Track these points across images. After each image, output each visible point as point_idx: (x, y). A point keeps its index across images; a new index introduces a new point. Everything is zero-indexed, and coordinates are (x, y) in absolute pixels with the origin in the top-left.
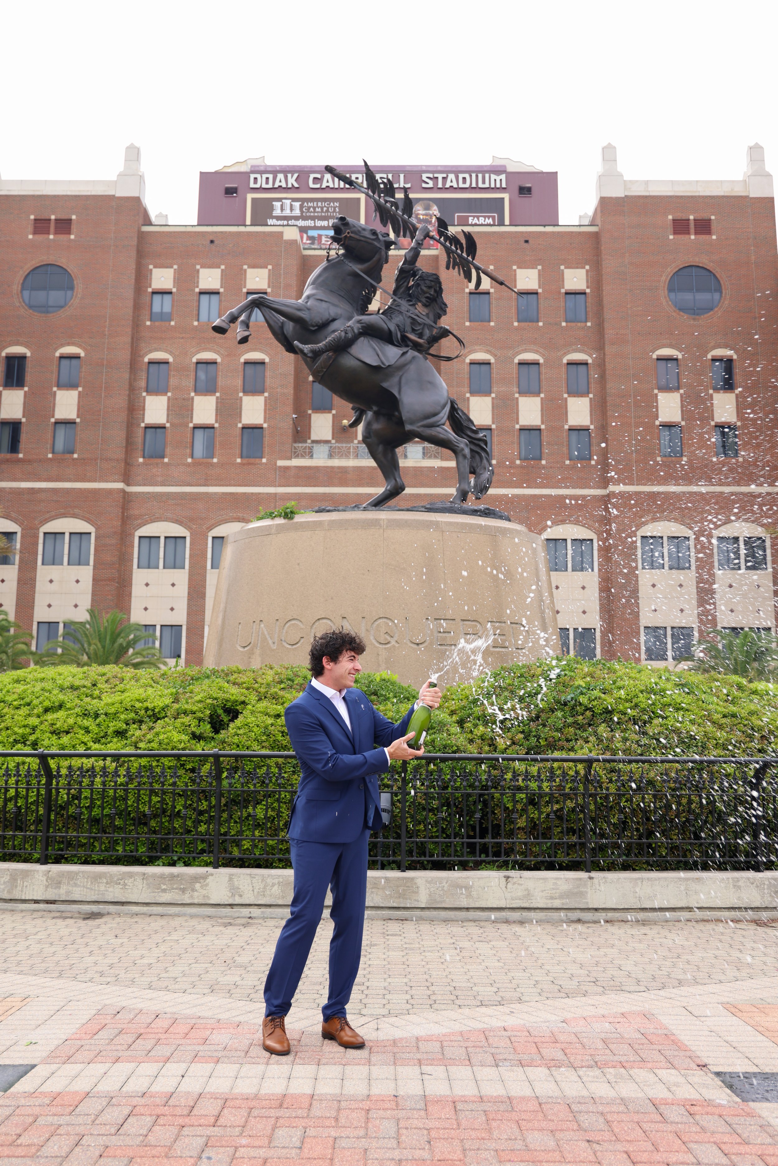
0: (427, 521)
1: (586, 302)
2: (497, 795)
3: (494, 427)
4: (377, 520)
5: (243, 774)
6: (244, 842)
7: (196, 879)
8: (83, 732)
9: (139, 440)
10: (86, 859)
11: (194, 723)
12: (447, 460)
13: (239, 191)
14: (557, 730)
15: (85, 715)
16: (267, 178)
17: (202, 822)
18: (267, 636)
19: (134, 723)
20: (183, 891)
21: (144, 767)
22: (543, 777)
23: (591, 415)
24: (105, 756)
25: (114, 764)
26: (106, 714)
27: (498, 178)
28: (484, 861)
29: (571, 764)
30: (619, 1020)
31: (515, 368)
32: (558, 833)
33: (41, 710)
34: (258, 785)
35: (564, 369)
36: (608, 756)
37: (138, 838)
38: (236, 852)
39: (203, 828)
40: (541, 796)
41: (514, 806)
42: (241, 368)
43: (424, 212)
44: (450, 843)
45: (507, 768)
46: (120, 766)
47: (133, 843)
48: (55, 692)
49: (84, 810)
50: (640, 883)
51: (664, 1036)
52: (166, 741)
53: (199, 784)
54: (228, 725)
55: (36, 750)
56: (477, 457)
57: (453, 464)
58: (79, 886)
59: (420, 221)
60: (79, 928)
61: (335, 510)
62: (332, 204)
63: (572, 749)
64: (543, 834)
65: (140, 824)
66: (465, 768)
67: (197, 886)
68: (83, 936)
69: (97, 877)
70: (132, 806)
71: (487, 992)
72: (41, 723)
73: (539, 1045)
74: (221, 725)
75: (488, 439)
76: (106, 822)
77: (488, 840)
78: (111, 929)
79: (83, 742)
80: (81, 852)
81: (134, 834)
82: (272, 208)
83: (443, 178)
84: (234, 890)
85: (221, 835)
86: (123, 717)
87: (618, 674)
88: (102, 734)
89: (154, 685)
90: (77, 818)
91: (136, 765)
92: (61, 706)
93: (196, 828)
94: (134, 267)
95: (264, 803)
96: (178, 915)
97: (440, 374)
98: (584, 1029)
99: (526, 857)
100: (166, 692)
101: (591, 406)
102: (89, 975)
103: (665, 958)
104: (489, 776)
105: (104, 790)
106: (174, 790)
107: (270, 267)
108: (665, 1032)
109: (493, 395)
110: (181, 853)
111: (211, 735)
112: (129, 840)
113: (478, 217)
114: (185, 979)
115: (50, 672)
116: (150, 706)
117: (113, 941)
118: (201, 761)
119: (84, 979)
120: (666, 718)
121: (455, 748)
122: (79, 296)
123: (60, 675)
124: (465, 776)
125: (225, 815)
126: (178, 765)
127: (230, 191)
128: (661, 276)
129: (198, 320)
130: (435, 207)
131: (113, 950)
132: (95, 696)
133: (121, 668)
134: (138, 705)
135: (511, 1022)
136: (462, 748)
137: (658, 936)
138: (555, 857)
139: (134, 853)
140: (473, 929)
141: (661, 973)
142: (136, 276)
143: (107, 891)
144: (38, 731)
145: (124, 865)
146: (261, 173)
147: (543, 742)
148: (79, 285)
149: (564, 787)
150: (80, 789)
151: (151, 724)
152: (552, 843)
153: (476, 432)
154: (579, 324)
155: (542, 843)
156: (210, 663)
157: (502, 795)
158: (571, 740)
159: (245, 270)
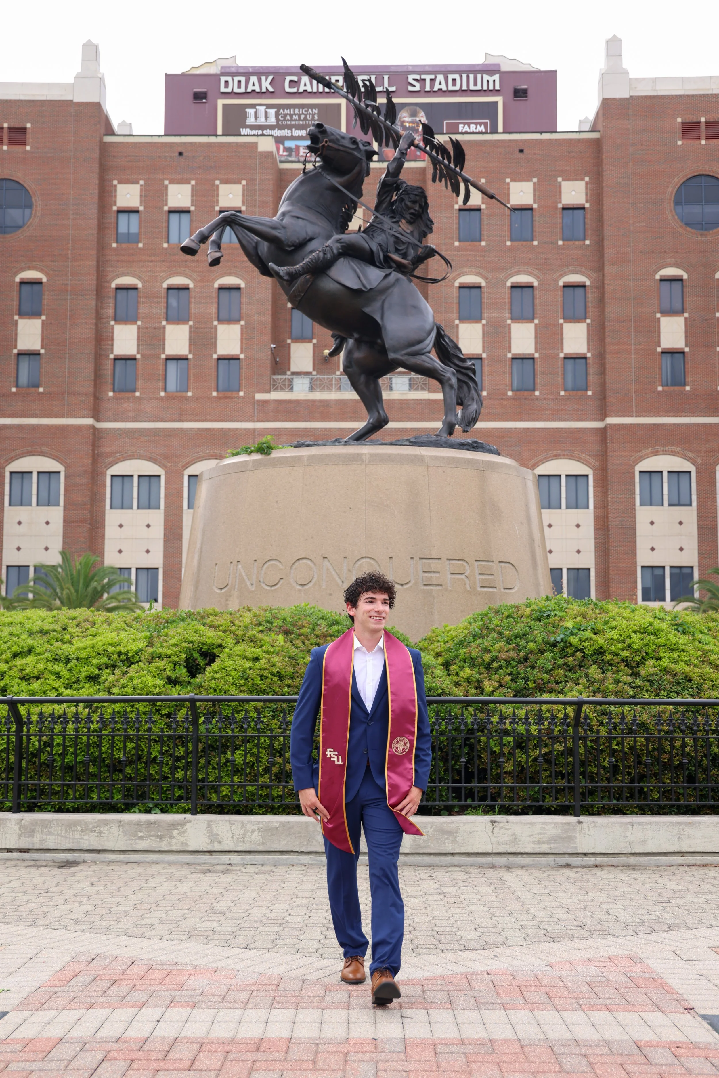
0: (411, 455)
1: (584, 218)
2: (483, 739)
3: (484, 356)
4: (358, 454)
5: (220, 718)
6: (223, 788)
7: (174, 825)
8: (54, 677)
9: (108, 372)
10: (60, 807)
11: (169, 667)
12: (434, 392)
13: (209, 96)
14: (546, 673)
15: (56, 660)
16: (239, 82)
17: (179, 768)
18: (245, 578)
19: (107, 668)
20: (161, 838)
21: (118, 712)
22: (531, 720)
23: (588, 342)
24: (77, 702)
25: (87, 710)
26: (77, 659)
27: (491, 79)
28: (470, 806)
29: (561, 707)
30: (605, 964)
31: (508, 291)
32: (547, 777)
33: (9, 655)
34: (236, 730)
35: (560, 293)
36: (598, 698)
37: (114, 785)
38: (214, 799)
39: (180, 774)
40: (529, 739)
41: (501, 749)
42: (214, 294)
43: (410, 119)
44: (435, 787)
45: (494, 711)
46: (94, 712)
47: (108, 791)
48: (24, 636)
49: (56, 757)
50: (630, 828)
51: (651, 980)
52: (140, 685)
53: (175, 730)
54: (204, 669)
55: (5, 696)
56: (465, 387)
57: (440, 396)
58: (54, 834)
59: (405, 128)
60: (54, 876)
61: (314, 445)
62: (310, 111)
63: (561, 692)
64: (530, 778)
65: (115, 770)
66: (450, 712)
67: (175, 833)
68: (57, 884)
69: (71, 826)
70: (106, 752)
71: (470, 936)
72: (10, 668)
73: (523, 988)
74: (197, 669)
75: (477, 368)
76: (80, 769)
77: (474, 784)
78: (87, 877)
79: (54, 688)
80: (55, 800)
81: (109, 781)
82: (245, 116)
83: (431, 80)
84: (213, 837)
85: (199, 781)
86: (95, 661)
87: (611, 614)
88: (74, 679)
89: (127, 628)
90: (49, 765)
91: (110, 710)
92: (30, 651)
93: (173, 774)
94: (97, 182)
95: (242, 748)
96: (156, 863)
97: (427, 299)
98: (569, 973)
99: (513, 801)
100: (140, 635)
101: (588, 332)
102: (63, 923)
103: (655, 903)
104: (475, 719)
105: (77, 737)
106: (150, 736)
107: (244, 182)
108: (653, 975)
109: (484, 322)
110: (158, 800)
111: (187, 679)
112: (104, 787)
113: (469, 124)
114: (162, 926)
115: (18, 616)
116: (123, 650)
117: (89, 888)
118: (177, 706)
119: (58, 927)
120: (660, 659)
121: (440, 691)
122: (39, 215)
123: (28, 619)
124: (450, 720)
125: (203, 761)
126: (154, 710)
127: (199, 97)
128: (667, 187)
129: (168, 242)
130: (422, 114)
131: (89, 898)
132: (65, 640)
133: (93, 612)
134: (110, 649)
135: (494, 965)
136: (447, 691)
137: (648, 880)
138: (543, 801)
139: (110, 801)
140: (458, 875)
141: (650, 917)
142: (100, 193)
143: (82, 839)
144: (6, 677)
145: (99, 812)
146: (233, 75)
147: (531, 685)
148: (37, 201)
149: (553, 730)
150: (52, 736)
151: (124, 669)
152: (540, 787)
153: (463, 360)
154: (577, 243)
155: (530, 787)
156: (186, 605)
157: (489, 738)
158: (561, 682)
159: (218, 186)
